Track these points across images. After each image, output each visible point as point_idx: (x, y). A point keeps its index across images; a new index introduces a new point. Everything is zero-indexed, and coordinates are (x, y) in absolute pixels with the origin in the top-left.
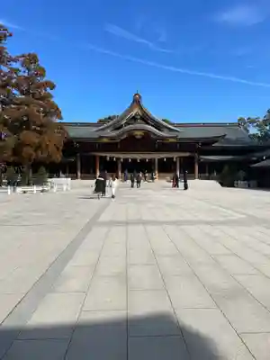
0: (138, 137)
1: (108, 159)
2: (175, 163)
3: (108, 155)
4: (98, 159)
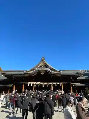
0: (43, 74)
1: (28, 85)
2: (61, 87)
3: (29, 83)
4: (24, 86)
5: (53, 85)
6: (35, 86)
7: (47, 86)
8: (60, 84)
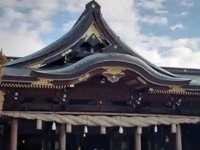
0: (113, 82)
5: (143, 128)
6: (69, 129)
7: (121, 131)
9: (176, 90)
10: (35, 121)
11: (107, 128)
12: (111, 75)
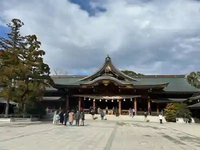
0: (106, 85)
3: (85, 97)
4: (80, 99)
6: (94, 100)
7: (112, 101)
8: (130, 99)
9: (129, 87)
10: (83, 98)
11: (108, 100)
12: (105, 83)
